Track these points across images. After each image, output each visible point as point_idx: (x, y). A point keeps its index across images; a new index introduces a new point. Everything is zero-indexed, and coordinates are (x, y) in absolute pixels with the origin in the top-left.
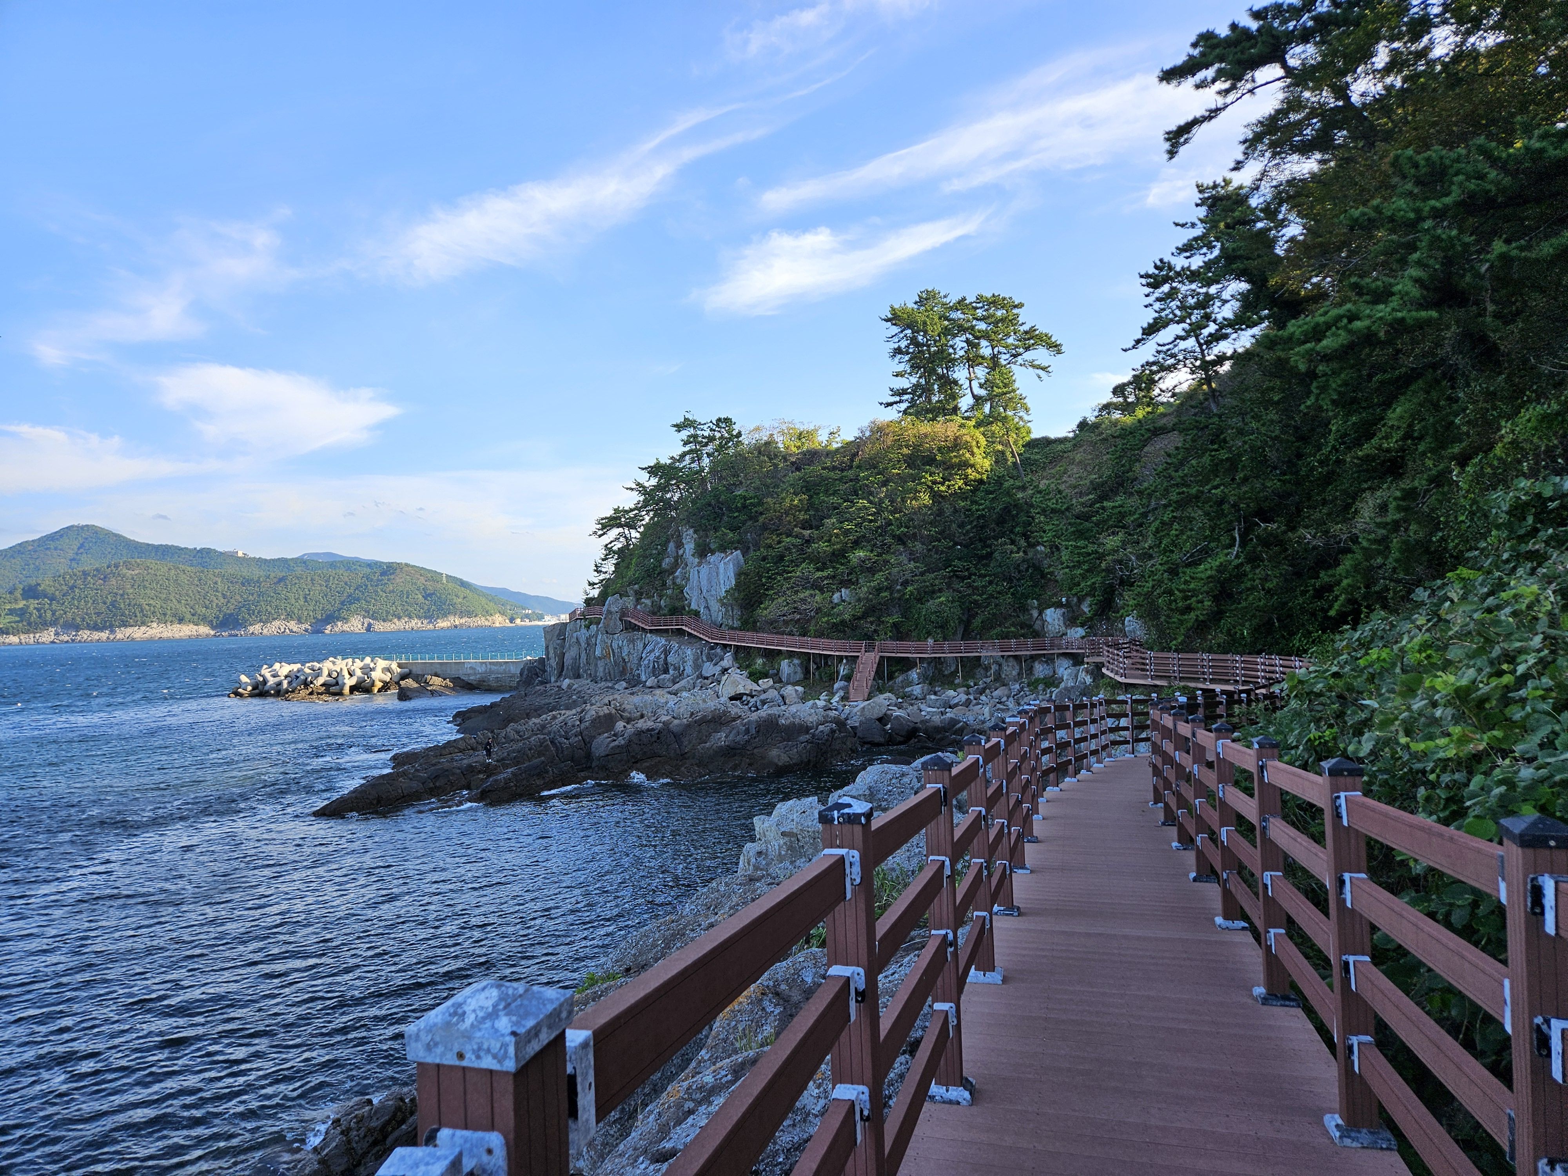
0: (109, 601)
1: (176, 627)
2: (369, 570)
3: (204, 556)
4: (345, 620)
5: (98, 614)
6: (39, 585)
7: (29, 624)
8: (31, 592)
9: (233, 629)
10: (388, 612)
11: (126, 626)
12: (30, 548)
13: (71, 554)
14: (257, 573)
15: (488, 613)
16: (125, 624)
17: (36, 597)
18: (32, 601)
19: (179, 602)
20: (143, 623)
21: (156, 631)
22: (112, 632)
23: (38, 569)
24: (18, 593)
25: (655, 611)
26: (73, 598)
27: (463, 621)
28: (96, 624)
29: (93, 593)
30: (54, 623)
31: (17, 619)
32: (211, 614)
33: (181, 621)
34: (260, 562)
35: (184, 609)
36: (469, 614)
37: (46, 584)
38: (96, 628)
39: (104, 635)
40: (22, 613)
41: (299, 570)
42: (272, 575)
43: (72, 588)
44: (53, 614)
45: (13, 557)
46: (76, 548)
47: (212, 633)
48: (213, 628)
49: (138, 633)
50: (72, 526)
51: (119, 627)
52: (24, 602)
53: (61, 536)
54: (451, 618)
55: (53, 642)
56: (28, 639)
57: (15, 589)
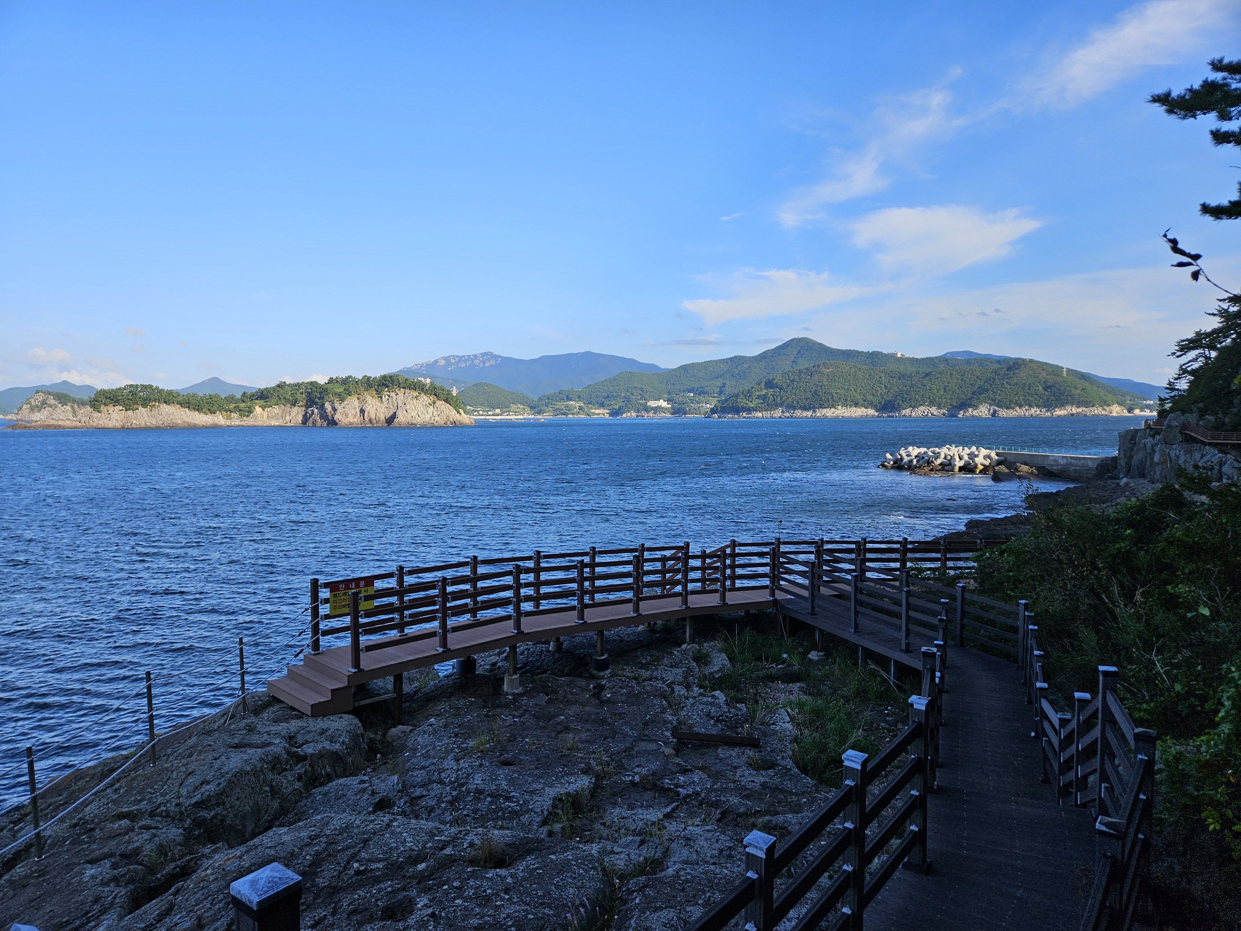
0: (813, 391)
1: (853, 409)
2: (998, 366)
3: (875, 356)
4: (976, 407)
5: (807, 399)
6: (774, 379)
7: (768, 405)
8: (770, 384)
9: (889, 412)
10: (1011, 401)
11: (822, 408)
12: (770, 354)
13: (792, 358)
14: (911, 369)
15: (1105, 403)
16: (822, 407)
17: (772, 388)
18: (770, 390)
19: (856, 391)
20: (833, 406)
21: (841, 412)
22: (814, 411)
23: (774, 368)
24: (763, 385)
25: (1218, 427)
26: (793, 388)
27: (1080, 410)
28: (805, 406)
29: (804, 385)
30: (781, 405)
31: (762, 401)
32: (876, 400)
33: (856, 405)
34: (913, 361)
35: (859, 397)
36: (1087, 404)
37: (778, 380)
38: (805, 409)
39: (809, 414)
40: (764, 398)
41: (942, 367)
42: (921, 371)
43: (792, 381)
44: (781, 399)
45: (760, 360)
46: (795, 353)
47: (876, 414)
48: (877, 411)
49: (829, 413)
50: (794, 339)
51: (818, 408)
52: (766, 391)
53: (788, 346)
54: (1069, 408)
55: (780, 417)
56: (767, 414)
57: (761, 382)
